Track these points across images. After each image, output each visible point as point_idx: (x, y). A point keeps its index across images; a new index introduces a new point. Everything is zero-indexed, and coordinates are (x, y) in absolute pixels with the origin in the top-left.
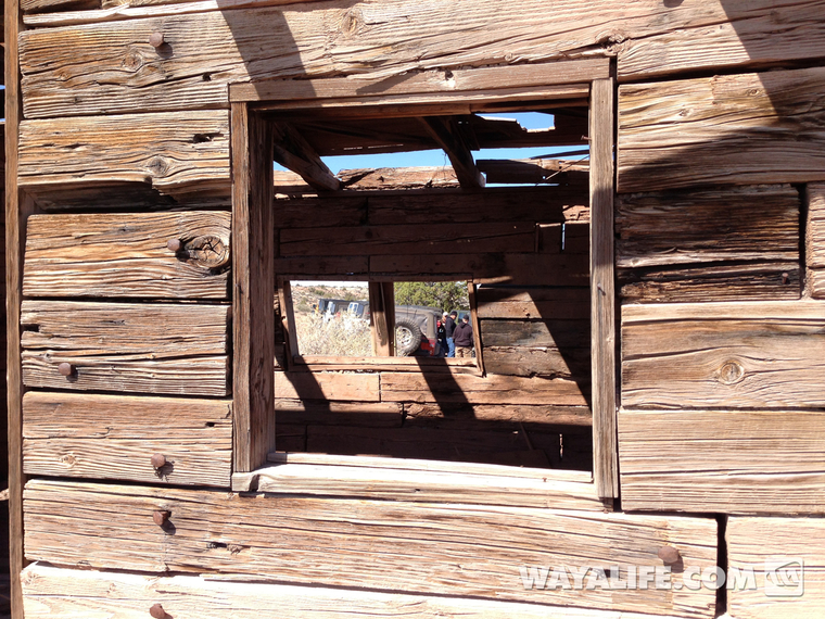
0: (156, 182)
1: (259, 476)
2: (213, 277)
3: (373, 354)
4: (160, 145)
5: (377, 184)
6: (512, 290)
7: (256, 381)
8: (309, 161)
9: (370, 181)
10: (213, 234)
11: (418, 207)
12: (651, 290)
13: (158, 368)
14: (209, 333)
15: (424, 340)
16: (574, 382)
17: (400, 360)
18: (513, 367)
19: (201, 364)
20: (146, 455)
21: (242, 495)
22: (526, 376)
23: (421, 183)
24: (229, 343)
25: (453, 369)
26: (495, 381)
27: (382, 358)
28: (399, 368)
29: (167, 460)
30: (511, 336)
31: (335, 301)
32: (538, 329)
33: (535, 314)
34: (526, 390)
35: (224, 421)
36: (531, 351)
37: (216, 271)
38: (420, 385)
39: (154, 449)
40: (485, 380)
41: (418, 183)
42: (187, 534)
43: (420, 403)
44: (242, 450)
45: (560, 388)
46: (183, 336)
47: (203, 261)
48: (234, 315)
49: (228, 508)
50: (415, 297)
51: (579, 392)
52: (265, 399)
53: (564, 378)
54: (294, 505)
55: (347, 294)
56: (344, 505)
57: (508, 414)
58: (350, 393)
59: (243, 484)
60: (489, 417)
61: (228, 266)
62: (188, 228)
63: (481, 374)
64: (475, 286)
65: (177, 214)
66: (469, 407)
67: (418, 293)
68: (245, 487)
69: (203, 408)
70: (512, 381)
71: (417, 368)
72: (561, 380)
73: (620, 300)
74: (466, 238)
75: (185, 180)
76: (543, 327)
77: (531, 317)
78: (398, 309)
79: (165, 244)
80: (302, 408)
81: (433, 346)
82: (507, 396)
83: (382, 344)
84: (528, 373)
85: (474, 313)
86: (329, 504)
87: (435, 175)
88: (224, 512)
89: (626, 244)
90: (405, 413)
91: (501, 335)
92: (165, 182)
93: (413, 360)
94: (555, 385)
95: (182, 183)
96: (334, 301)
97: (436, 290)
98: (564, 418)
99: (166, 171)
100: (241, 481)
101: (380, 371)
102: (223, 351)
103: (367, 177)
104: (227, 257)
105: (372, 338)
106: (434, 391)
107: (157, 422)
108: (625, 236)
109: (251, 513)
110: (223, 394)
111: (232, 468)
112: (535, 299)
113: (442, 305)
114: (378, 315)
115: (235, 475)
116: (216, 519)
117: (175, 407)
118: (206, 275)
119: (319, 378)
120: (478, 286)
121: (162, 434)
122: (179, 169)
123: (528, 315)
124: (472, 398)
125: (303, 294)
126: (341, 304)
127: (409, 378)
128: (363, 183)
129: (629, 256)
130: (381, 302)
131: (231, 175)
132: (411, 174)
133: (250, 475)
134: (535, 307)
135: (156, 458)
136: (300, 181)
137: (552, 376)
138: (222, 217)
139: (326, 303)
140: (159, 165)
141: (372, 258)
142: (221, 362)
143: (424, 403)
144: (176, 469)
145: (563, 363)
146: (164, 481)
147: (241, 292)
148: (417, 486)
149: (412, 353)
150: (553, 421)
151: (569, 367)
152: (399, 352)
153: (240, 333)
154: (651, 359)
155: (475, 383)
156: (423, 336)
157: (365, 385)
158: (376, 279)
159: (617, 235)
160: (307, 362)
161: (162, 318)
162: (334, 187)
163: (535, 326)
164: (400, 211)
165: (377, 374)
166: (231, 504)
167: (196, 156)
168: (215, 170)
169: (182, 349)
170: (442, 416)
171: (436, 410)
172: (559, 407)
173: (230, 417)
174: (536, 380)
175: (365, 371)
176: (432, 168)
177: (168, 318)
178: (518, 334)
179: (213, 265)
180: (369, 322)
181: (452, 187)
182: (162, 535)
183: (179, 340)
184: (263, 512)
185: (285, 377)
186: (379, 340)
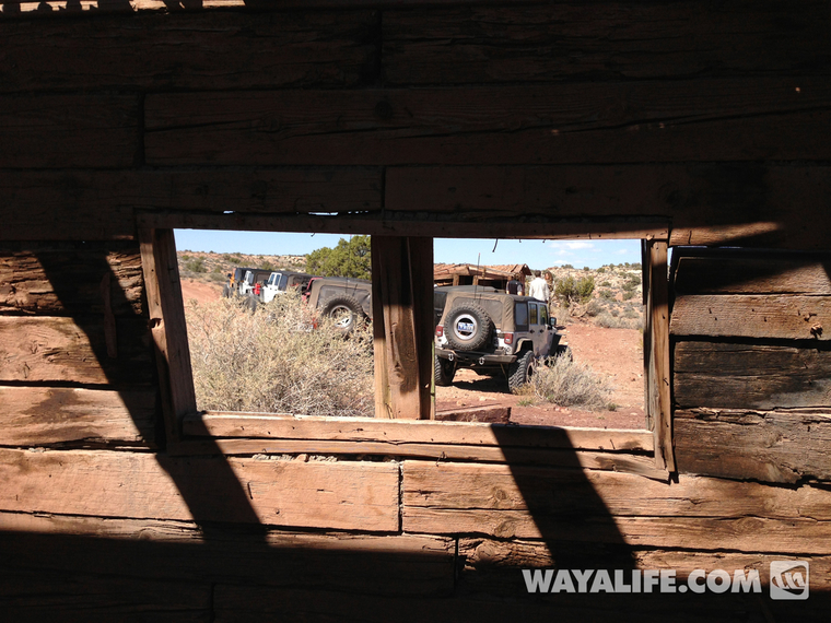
18: (752, 462)
22: (785, 485)
25: (588, 460)
26: (700, 495)
28: (451, 451)
30: (756, 382)
34: (781, 519)
36: (807, 422)
38: (504, 496)
40: (675, 489)
43: (502, 540)
55: (264, 263)
58: (325, 509)
63: (665, 475)
70: (746, 495)
71: (496, 453)
77: (824, 337)
82: (730, 532)
83: (405, 389)
84: (790, 476)
90: (461, 559)
91: (729, 380)
93: (485, 434)
96: (251, 270)
101: (400, 457)
119: (244, 471)
123: (816, 331)
124: (635, 531)
125: (217, 261)
126: (261, 274)
127: (477, 478)
143: (510, 540)
157: (363, 492)
160: (216, 432)
165: (392, 464)
174: (808, 493)
175: (363, 457)
178: (779, 378)
185: (158, 469)
186: (396, 380)
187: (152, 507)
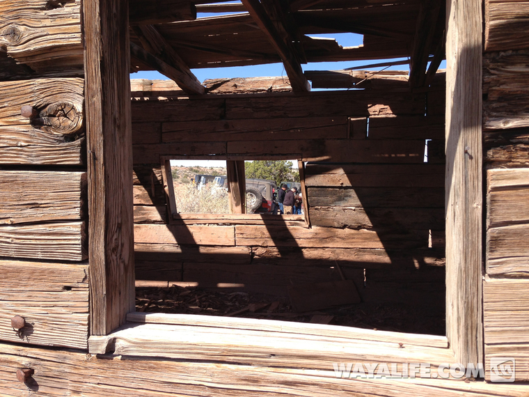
0: (11, 50)
1: (115, 339)
2: (66, 144)
3: (230, 212)
4: (14, 13)
5: (232, 89)
6: (331, 166)
7: (113, 245)
8: (181, 71)
9: (227, 88)
10: (65, 101)
11: (262, 106)
12: (520, 153)
13: (16, 233)
14: (64, 199)
15: (264, 201)
16: (375, 232)
17: (249, 216)
18: (330, 221)
19: (57, 230)
20: (8, 316)
21: (99, 356)
22: (340, 228)
23: (264, 88)
24: (84, 209)
25: (287, 223)
26: (318, 231)
27: (235, 214)
28: (249, 222)
29: (28, 321)
30: (329, 199)
31: (206, 176)
32: (349, 194)
33: (347, 183)
34: (340, 238)
35: (80, 285)
36: (344, 210)
37: (70, 137)
38: (264, 234)
39: (16, 311)
40: (310, 230)
41: (261, 88)
42: (49, 391)
43: (264, 247)
44: (98, 314)
45: (364, 236)
46: (39, 202)
47: (57, 128)
48: (89, 181)
49: (86, 368)
50: (258, 173)
51: (378, 239)
52: (123, 262)
53: (368, 229)
54: (150, 368)
55: (213, 172)
56: (199, 368)
57: (327, 254)
58: (214, 239)
59: (100, 347)
60: (313, 257)
61: (81, 132)
62: (43, 96)
63: (308, 226)
64: (303, 163)
65: (31, 82)
66: (299, 250)
67: (260, 171)
68: (102, 349)
69: (60, 272)
70: (330, 231)
71: (262, 222)
72: (365, 230)
73: (487, 164)
74: (297, 129)
75: (38, 47)
76: (353, 193)
77: (344, 185)
78: (247, 181)
79: (19, 112)
80: (179, 250)
81: (270, 205)
82: (326, 242)
83: (237, 205)
84: (341, 225)
85: (303, 183)
86: (185, 368)
87: (274, 83)
88: (83, 372)
89: (494, 105)
90: (253, 254)
91: (322, 198)
92: (20, 49)
93: (259, 216)
94: (361, 234)
95: (35, 50)
96: (204, 176)
97: (271, 169)
98: (367, 257)
99: (20, 38)
100: (97, 344)
101: (235, 224)
102: (78, 217)
103: (225, 84)
104: (80, 123)
105: (229, 200)
106: (274, 238)
107: (17, 285)
108: (493, 96)
109: (108, 374)
110: (79, 259)
111: (89, 331)
112: (347, 172)
113: (275, 178)
114: (233, 184)
115: (92, 338)
116: (75, 378)
117: (33, 271)
118: (60, 141)
119: (191, 229)
120: (306, 163)
121: (22, 296)
122: (32, 36)
123: (342, 184)
124: (301, 243)
125: (185, 171)
126: (210, 178)
127: (256, 229)
128: (222, 89)
129: (499, 118)
130: (236, 175)
131: (83, 41)
132: (256, 82)
133: (106, 339)
134: (347, 178)
135: (16, 320)
136: (177, 88)
137: (359, 228)
138: (75, 84)
139: (200, 177)
140: (13, 33)
141: (229, 143)
142: (76, 227)
143: (266, 247)
144: (37, 330)
145: (367, 218)
146: (25, 341)
147: (95, 158)
148: (273, 351)
149: (256, 211)
150: (359, 260)
151: (371, 221)
152: (249, 210)
153: (95, 199)
154: (521, 226)
155: (303, 232)
156: (263, 198)
157: (225, 234)
158: (232, 158)
159: (485, 97)
160: (183, 218)
161: (18, 184)
162: (201, 92)
163: (347, 192)
164: (249, 109)
165: (233, 226)
166: (89, 364)
167: (48, 22)
168: (67, 36)
169: (38, 215)
170: (279, 256)
171: (275, 252)
172: (363, 250)
173: (87, 281)
174: (347, 230)
175: (224, 224)
176: (272, 78)
177: (24, 184)
178: (335, 197)
179: (67, 132)
180: (227, 189)
181: (287, 92)
182: (25, 391)
183: (35, 206)
184: (120, 373)
185: (167, 229)
186: (234, 202)
187: (165, 240)
